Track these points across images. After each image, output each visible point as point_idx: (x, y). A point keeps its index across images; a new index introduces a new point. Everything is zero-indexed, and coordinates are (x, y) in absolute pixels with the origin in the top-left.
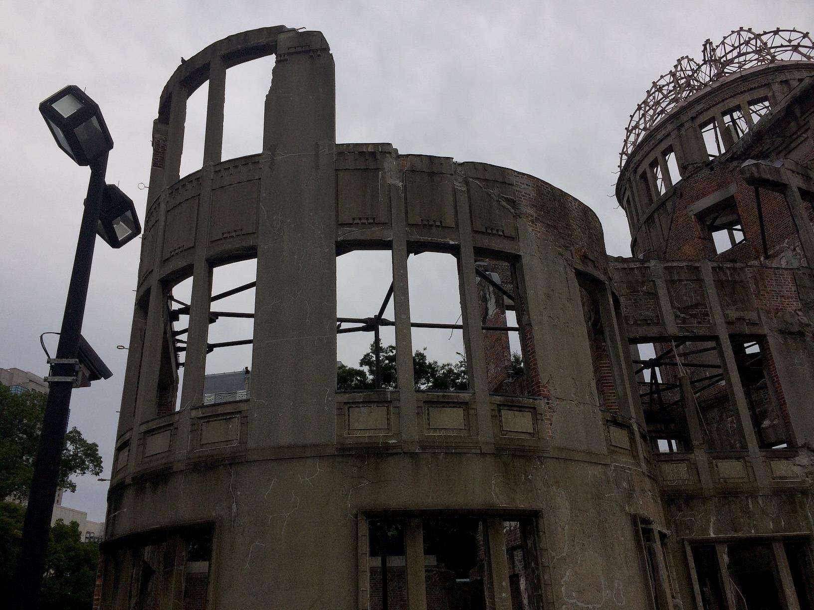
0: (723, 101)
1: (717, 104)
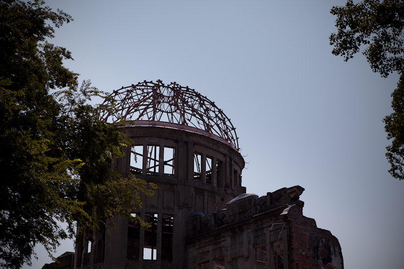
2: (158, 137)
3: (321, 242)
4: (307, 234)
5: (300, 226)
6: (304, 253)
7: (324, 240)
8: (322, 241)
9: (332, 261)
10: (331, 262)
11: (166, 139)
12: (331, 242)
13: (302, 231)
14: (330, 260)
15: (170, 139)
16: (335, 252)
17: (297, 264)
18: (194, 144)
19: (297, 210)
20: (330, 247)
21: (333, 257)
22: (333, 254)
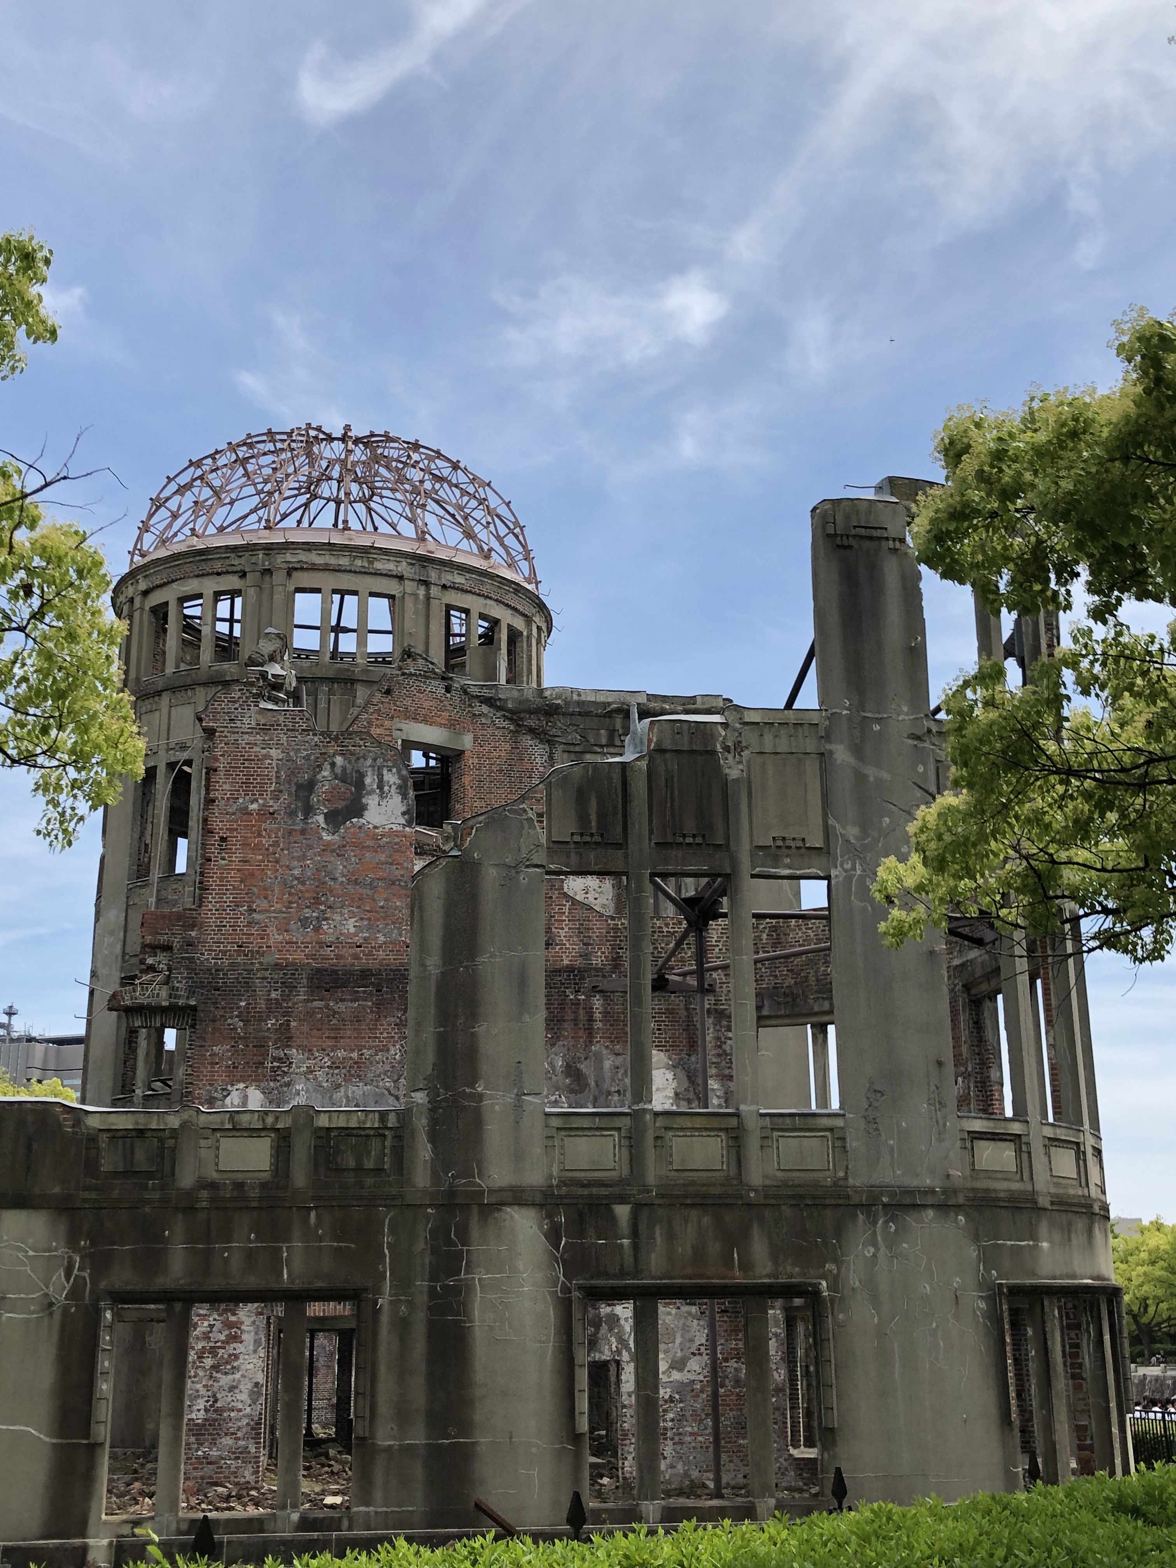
0: (487, 597)
1: (479, 595)
2: (197, 576)
3: (327, 766)
4: (274, 753)
5: (246, 737)
6: (255, 806)
7: (339, 760)
8: (333, 765)
9: (366, 813)
10: (361, 816)
11: (218, 574)
12: (369, 762)
13: (256, 749)
14: (358, 810)
15: (227, 573)
16: (380, 786)
17: (223, 839)
18: (290, 572)
19: (239, 694)
20: (361, 776)
21: (372, 801)
22: (370, 793)
